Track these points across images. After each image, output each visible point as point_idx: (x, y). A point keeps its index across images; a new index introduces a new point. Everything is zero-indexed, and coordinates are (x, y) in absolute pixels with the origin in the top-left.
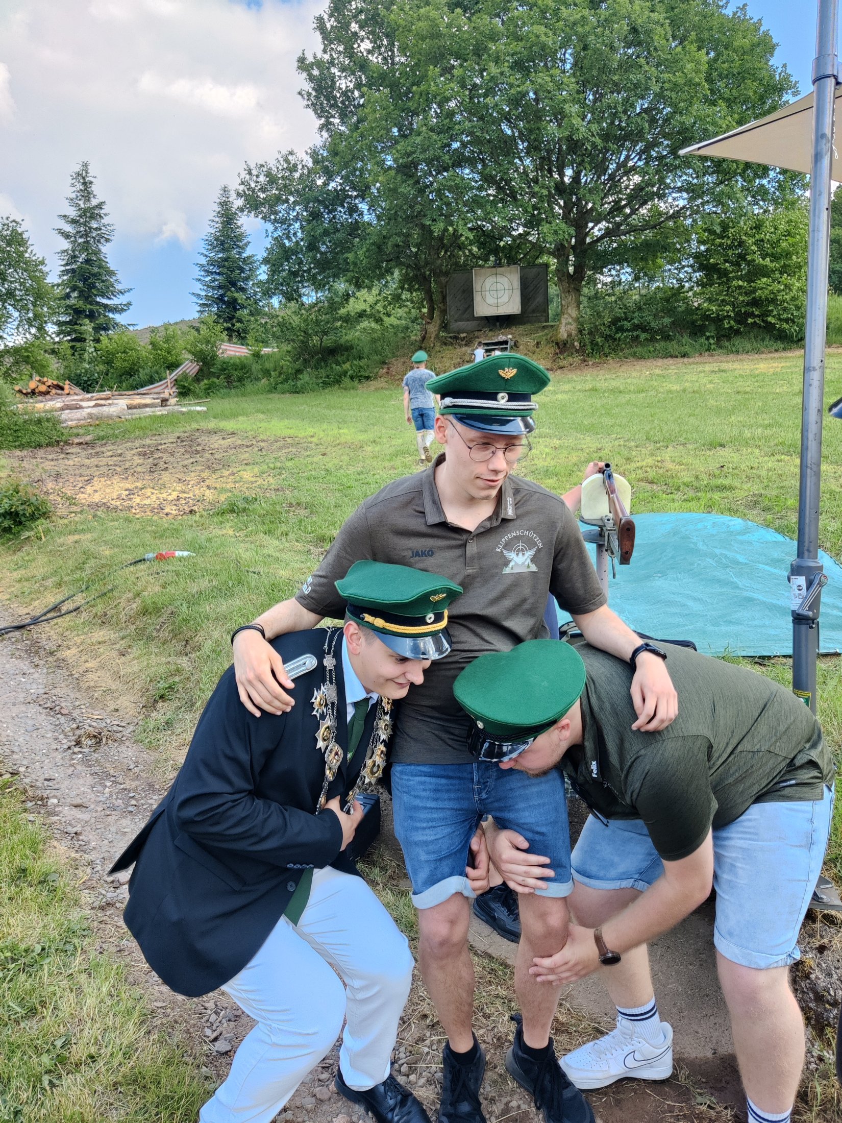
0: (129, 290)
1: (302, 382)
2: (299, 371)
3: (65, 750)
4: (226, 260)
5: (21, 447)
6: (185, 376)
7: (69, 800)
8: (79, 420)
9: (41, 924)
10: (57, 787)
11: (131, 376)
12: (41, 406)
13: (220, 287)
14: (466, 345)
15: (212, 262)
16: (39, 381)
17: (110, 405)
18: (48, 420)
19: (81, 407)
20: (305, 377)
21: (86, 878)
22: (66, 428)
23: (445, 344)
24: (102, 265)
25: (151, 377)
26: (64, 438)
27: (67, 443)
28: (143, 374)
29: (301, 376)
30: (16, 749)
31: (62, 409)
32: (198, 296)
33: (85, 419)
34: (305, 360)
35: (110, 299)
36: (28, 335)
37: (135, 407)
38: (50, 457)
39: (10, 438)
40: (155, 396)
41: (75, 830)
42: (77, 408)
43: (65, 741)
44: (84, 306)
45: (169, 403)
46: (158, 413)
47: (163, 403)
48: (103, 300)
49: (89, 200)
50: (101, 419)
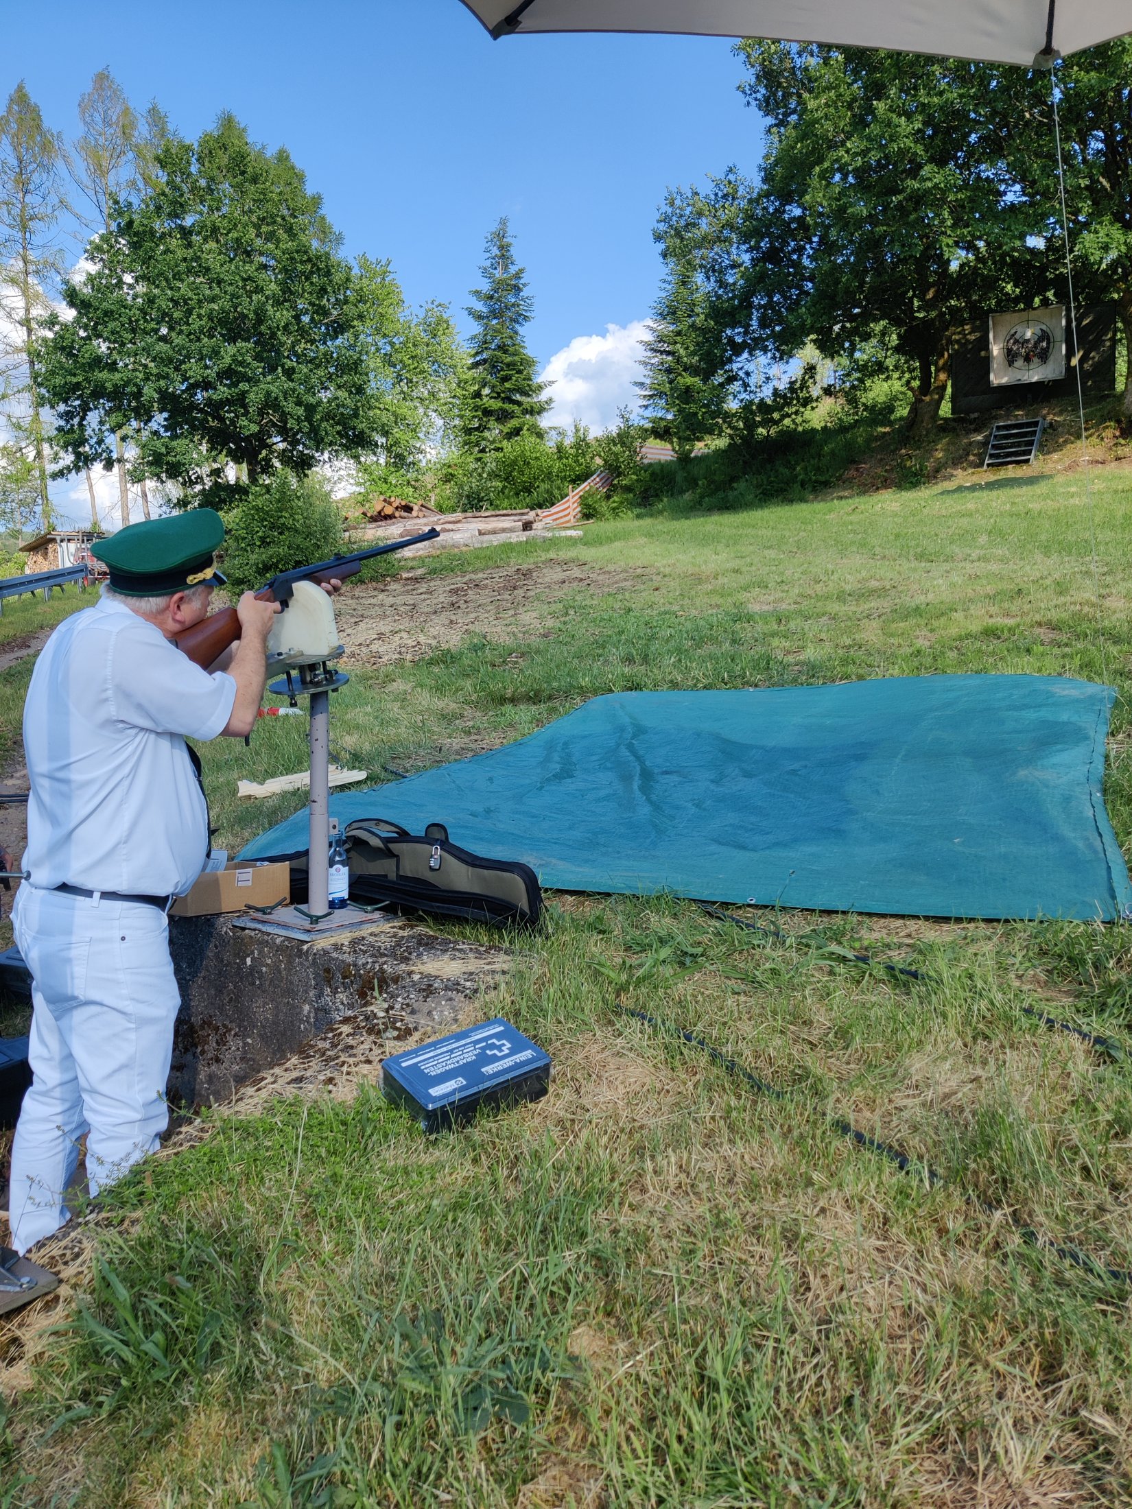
1: (736, 493)
2: (733, 479)
6: (593, 493)
13: (668, 371)
14: (977, 430)
15: (661, 338)
16: (385, 500)
17: (458, 530)
20: (741, 486)
24: (518, 351)
25: (552, 495)
34: (745, 462)
40: (516, 518)
44: (495, 405)
45: (535, 526)
46: (514, 540)
47: (527, 526)
48: (518, 397)
49: (506, 267)
50: (444, 547)
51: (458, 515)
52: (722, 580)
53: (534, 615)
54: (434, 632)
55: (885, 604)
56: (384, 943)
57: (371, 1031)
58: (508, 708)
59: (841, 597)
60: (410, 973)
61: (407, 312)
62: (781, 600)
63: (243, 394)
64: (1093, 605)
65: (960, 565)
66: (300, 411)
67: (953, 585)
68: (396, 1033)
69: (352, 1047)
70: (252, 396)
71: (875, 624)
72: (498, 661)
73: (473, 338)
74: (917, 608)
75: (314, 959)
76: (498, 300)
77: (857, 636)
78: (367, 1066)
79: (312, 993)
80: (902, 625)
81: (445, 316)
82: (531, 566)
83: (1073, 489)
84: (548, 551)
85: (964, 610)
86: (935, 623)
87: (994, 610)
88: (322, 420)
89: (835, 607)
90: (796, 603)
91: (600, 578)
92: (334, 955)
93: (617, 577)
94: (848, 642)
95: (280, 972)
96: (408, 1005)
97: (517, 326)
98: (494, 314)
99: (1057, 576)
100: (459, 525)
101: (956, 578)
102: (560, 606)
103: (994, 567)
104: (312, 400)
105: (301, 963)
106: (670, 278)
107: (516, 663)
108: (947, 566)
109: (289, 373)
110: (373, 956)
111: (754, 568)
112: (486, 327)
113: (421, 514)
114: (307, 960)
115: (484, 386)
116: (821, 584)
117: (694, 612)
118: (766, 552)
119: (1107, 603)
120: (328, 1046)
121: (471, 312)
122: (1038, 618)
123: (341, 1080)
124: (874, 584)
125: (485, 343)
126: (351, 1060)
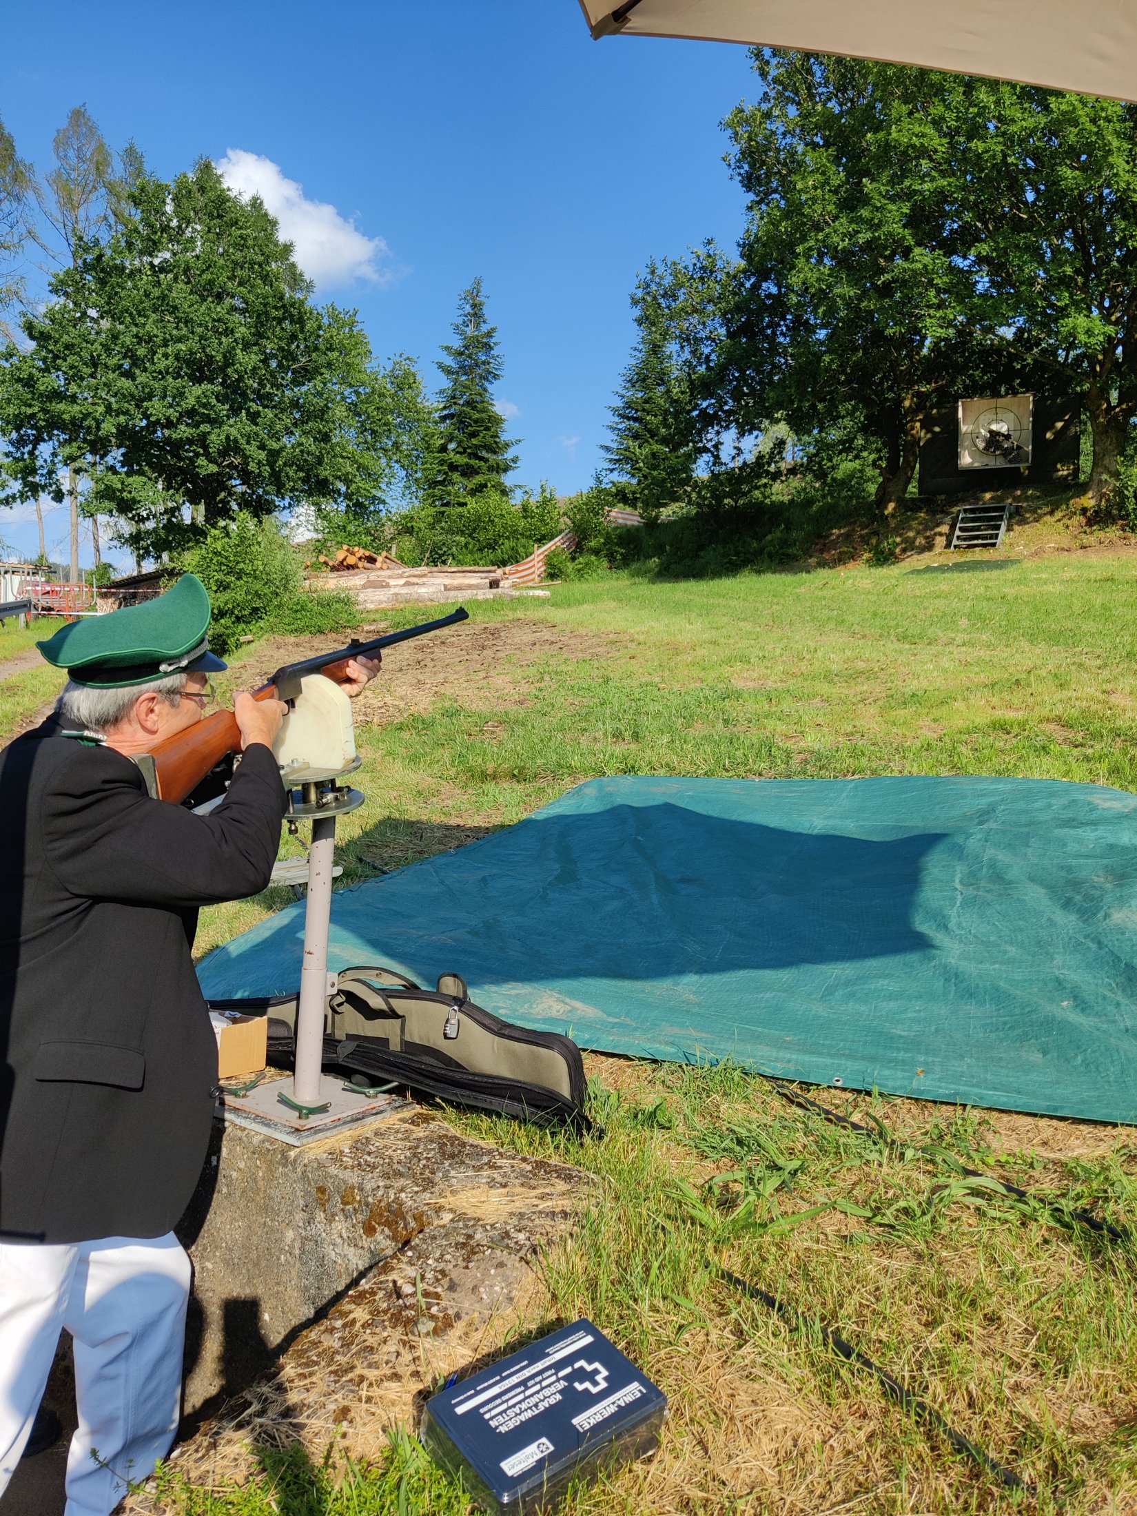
1: (702, 561)
2: (702, 547)
4: (647, 400)
5: (297, 633)
8: (381, 602)
12: (332, 583)
14: (943, 512)
15: (629, 405)
16: (348, 550)
17: (424, 584)
18: (339, 601)
19: (388, 586)
20: (708, 555)
22: (360, 611)
24: (485, 408)
25: (517, 552)
26: (352, 624)
27: (354, 630)
29: (702, 553)
31: (364, 587)
32: (607, 449)
33: (388, 601)
37: (459, 588)
39: (287, 620)
42: (383, 587)
44: (461, 460)
45: (501, 584)
46: (480, 598)
47: (494, 584)
48: (484, 454)
49: (478, 326)
50: (407, 601)
51: (423, 569)
52: (701, 652)
53: (508, 678)
54: (401, 691)
55: (878, 689)
56: (398, 1150)
57: (397, 1319)
58: (490, 787)
59: (829, 677)
60: (439, 1210)
61: (374, 363)
62: (765, 677)
63: (204, 436)
64: (1099, 702)
65: (947, 649)
66: (262, 455)
67: (945, 671)
68: (431, 1325)
69: (371, 1349)
70: (213, 437)
71: (873, 710)
72: (475, 730)
73: (442, 392)
74: (913, 695)
75: (304, 1172)
76: (470, 356)
77: (858, 725)
78: (394, 1385)
79: (300, 1217)
80: (902, 712)
81: (413, 370)
82: (499, 626)
83: (1044, 576)
84: (515, 610)
85: (966, 699)
86: (936, 713)
87: (995, 701)
88: (285, 464)
89: (824, 688)
90: (782, 681)
91: (572, 642)
92: (333, 1170)
93: (590, 642)
94: (850, 729)
95: (256, 1182)
96: (443, 1272)
97: (486, 384)
98: (464, 370)
99: (1050, 667)
100: (425, 579)
101: (945, 663)
102: (533, 670)
103: (984, 654)
104: (275, 446)
105: (286, 1175)
106: (641, 347)
107: (493, 733)
108: (934, 649)
109: (254, 417)
110: (386, 1176)
111: (732, 641)
112: (456, 381)
113: (385, 566)
114: (295, 1169)
115: (451, 440)
116: (805, 662)
117: (676, 687)
118: (741, 624)
119: (1113, 699)
120: (337, 1345)
121: (440, 366)
122: (1045, 713)
123: (359, 1411)
124: (861, 665)
125: (454, 397)
126: (372, 1374)
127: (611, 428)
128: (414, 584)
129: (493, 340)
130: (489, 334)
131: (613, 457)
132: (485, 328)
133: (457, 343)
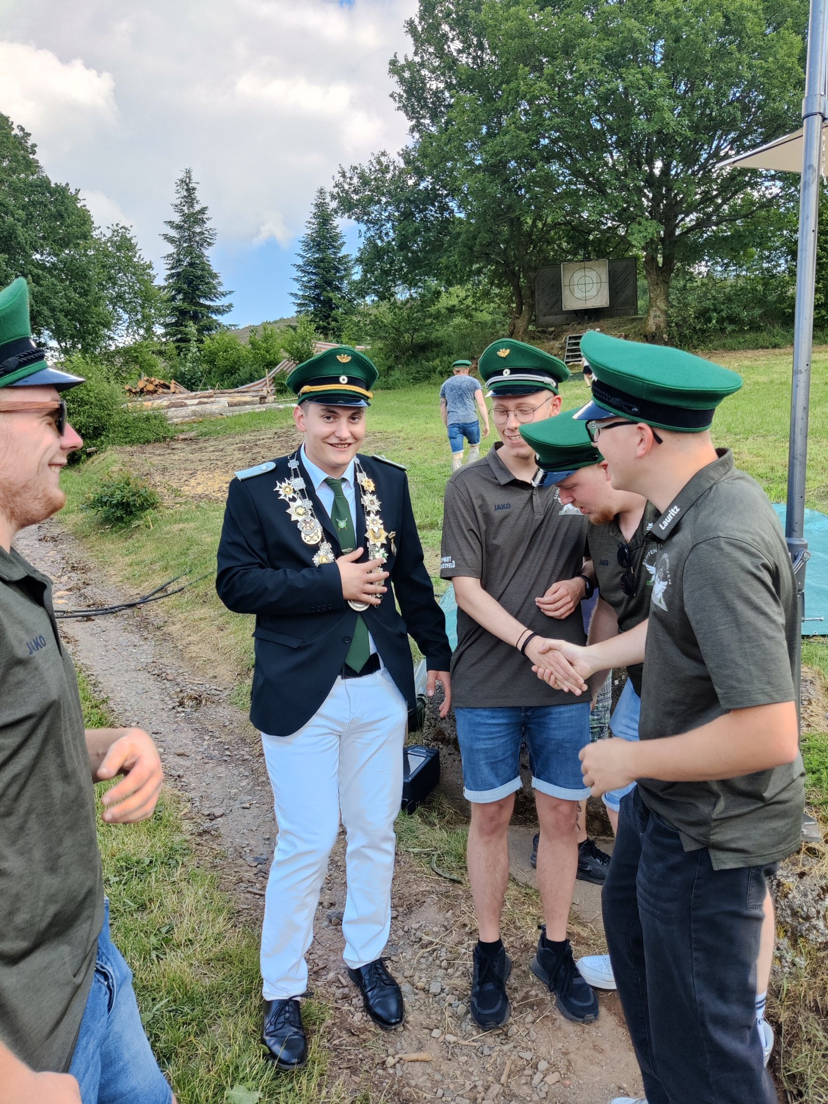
0: (231, 292)
1: (393, 378)
2: (390, 368)
3: (171, 710)
4: (322, 260)
5: (132, 442)
6: (283, 374)
7: (173, 750)
8: (184, 417)
9: (150, 844)
10: (163, 739)
11: (232, 374)
12: (149, 404)
13: (316, 287)
14: (554, 339)
15: (308, 263)
16: (147, 381)
17: (212, 402)
18: (156, 418)
19: (186, 405)
20: (396, 374)
21: (186, 810)
22: (172, 425)
23: (534, 338)
24: (205, 268)
25: (251, 375)
26: (170, 434)
27: (172, 438)
28: (243, 373)
29: (392, 373)
30: (128, 708)
31: (168, 407)
32: (295, 296)
33: (189, 416)
34: (396, 357)
35: (212, 300)
36: (137, 337)
37: (236, 405)
38: (158, 452)
39: (121, 435)
40: (254, 394)
41: (178, 773)
42: (182, 406)
43: (170, 702)
45: (267, 400)
46: (256, 410)
47: (262, 400)
49: (192, 206)
50: (202, 415)
73: (169, 256)
76: (187, 229)
97: (203, 249)
98: (185, 239)
100: (212, 399)
112: (179, 248)
113: (178, 391)
127: (296, 280)
128: (205, 403)
129: (205, 216)
130: (203, 211)
131: (299, 302)
132: (197, 207)
133: (177, 218)
